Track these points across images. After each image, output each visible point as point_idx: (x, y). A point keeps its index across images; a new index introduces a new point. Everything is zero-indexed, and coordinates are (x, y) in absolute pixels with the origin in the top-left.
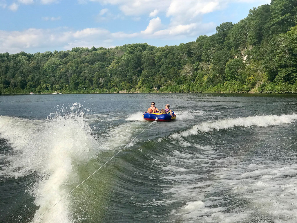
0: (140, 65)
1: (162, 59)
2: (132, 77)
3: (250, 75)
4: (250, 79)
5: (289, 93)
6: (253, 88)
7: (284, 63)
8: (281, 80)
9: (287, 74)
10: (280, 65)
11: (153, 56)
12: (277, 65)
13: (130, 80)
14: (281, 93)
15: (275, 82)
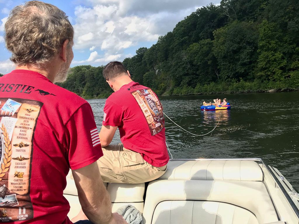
0: (84, 80)
1: (99, 75)
2: (79, 89)
3: (161, 83)
4: (162, 86)
5: (192, 95)
6: (164, 92)
7: (186, 72)
8: (185, 85)
9: (189, 80)
10: (184, 74)
11: (92, 73)
12: (181, 74)
13: (77, 91)
14: (186, 95)
15: (180, 87)
